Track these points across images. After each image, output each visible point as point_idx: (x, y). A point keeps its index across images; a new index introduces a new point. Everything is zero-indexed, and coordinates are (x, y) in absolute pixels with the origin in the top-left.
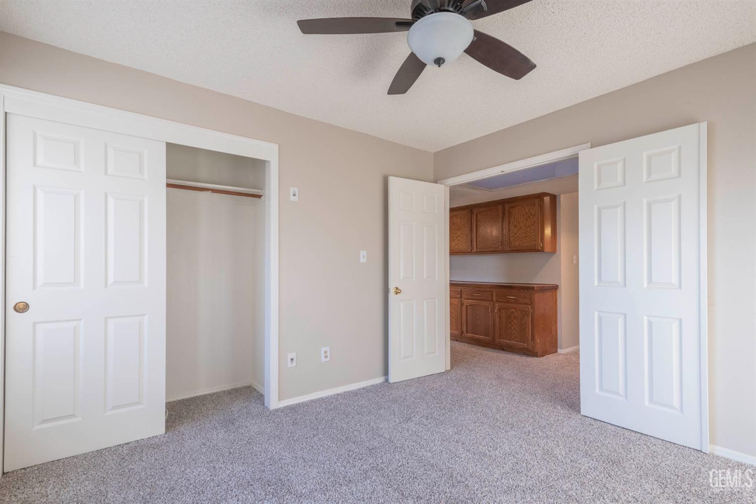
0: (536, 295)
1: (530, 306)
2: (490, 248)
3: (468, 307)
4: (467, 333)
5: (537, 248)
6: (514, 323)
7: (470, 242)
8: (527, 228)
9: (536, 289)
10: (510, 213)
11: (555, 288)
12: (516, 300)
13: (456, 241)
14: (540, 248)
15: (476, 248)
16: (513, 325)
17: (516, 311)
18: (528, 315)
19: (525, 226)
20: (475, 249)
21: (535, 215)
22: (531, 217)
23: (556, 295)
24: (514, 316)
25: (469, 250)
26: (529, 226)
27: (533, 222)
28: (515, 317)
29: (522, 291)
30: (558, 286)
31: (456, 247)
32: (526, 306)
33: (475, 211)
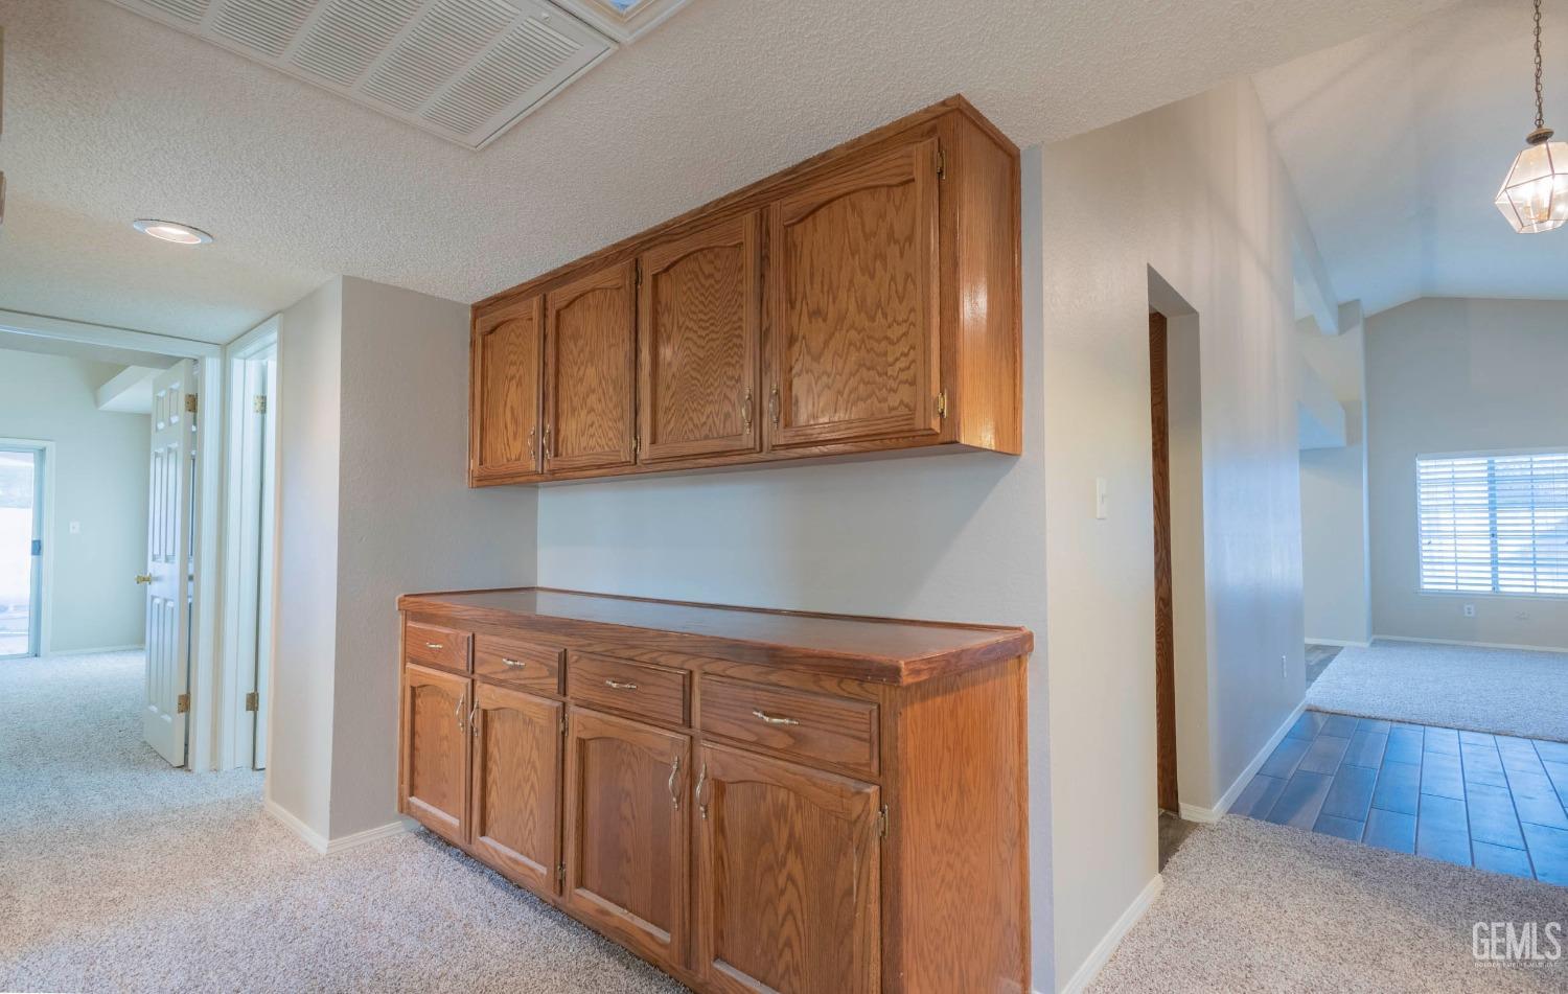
0: (913, 712)
1: (873, 790)
2: (706, 437)
3: (592, 745)
4: (581, 883)
5: (919, 424)
6: (790, 878)
7: (629, 416)
8: (872, 319)
9: (907, 679)
10: (790, 250)
11: (1016, 649)
12: (798, 738)
13: (583, 413)
14: (935, 425)
15: (654, 442)
16: (782, 892)
17: (799, 807)
18: (863, 850)
19: (861, 307)
20: (645, 452)
21: (910, 239)
22: (894, 250)
23: (1021, 686)
24: (791, 835)
25: (625, 456)
26: (879, 305)
27: (900, 279)
28: (794, 846)
29: (830, 684)
30: (1029, 637)
31: (584, 441)
32: (851, 784)
33: (651, 263)
